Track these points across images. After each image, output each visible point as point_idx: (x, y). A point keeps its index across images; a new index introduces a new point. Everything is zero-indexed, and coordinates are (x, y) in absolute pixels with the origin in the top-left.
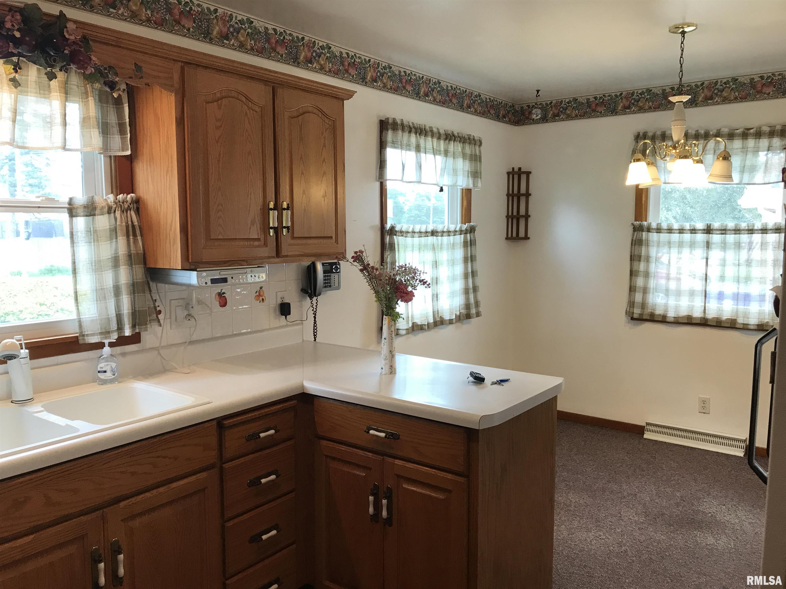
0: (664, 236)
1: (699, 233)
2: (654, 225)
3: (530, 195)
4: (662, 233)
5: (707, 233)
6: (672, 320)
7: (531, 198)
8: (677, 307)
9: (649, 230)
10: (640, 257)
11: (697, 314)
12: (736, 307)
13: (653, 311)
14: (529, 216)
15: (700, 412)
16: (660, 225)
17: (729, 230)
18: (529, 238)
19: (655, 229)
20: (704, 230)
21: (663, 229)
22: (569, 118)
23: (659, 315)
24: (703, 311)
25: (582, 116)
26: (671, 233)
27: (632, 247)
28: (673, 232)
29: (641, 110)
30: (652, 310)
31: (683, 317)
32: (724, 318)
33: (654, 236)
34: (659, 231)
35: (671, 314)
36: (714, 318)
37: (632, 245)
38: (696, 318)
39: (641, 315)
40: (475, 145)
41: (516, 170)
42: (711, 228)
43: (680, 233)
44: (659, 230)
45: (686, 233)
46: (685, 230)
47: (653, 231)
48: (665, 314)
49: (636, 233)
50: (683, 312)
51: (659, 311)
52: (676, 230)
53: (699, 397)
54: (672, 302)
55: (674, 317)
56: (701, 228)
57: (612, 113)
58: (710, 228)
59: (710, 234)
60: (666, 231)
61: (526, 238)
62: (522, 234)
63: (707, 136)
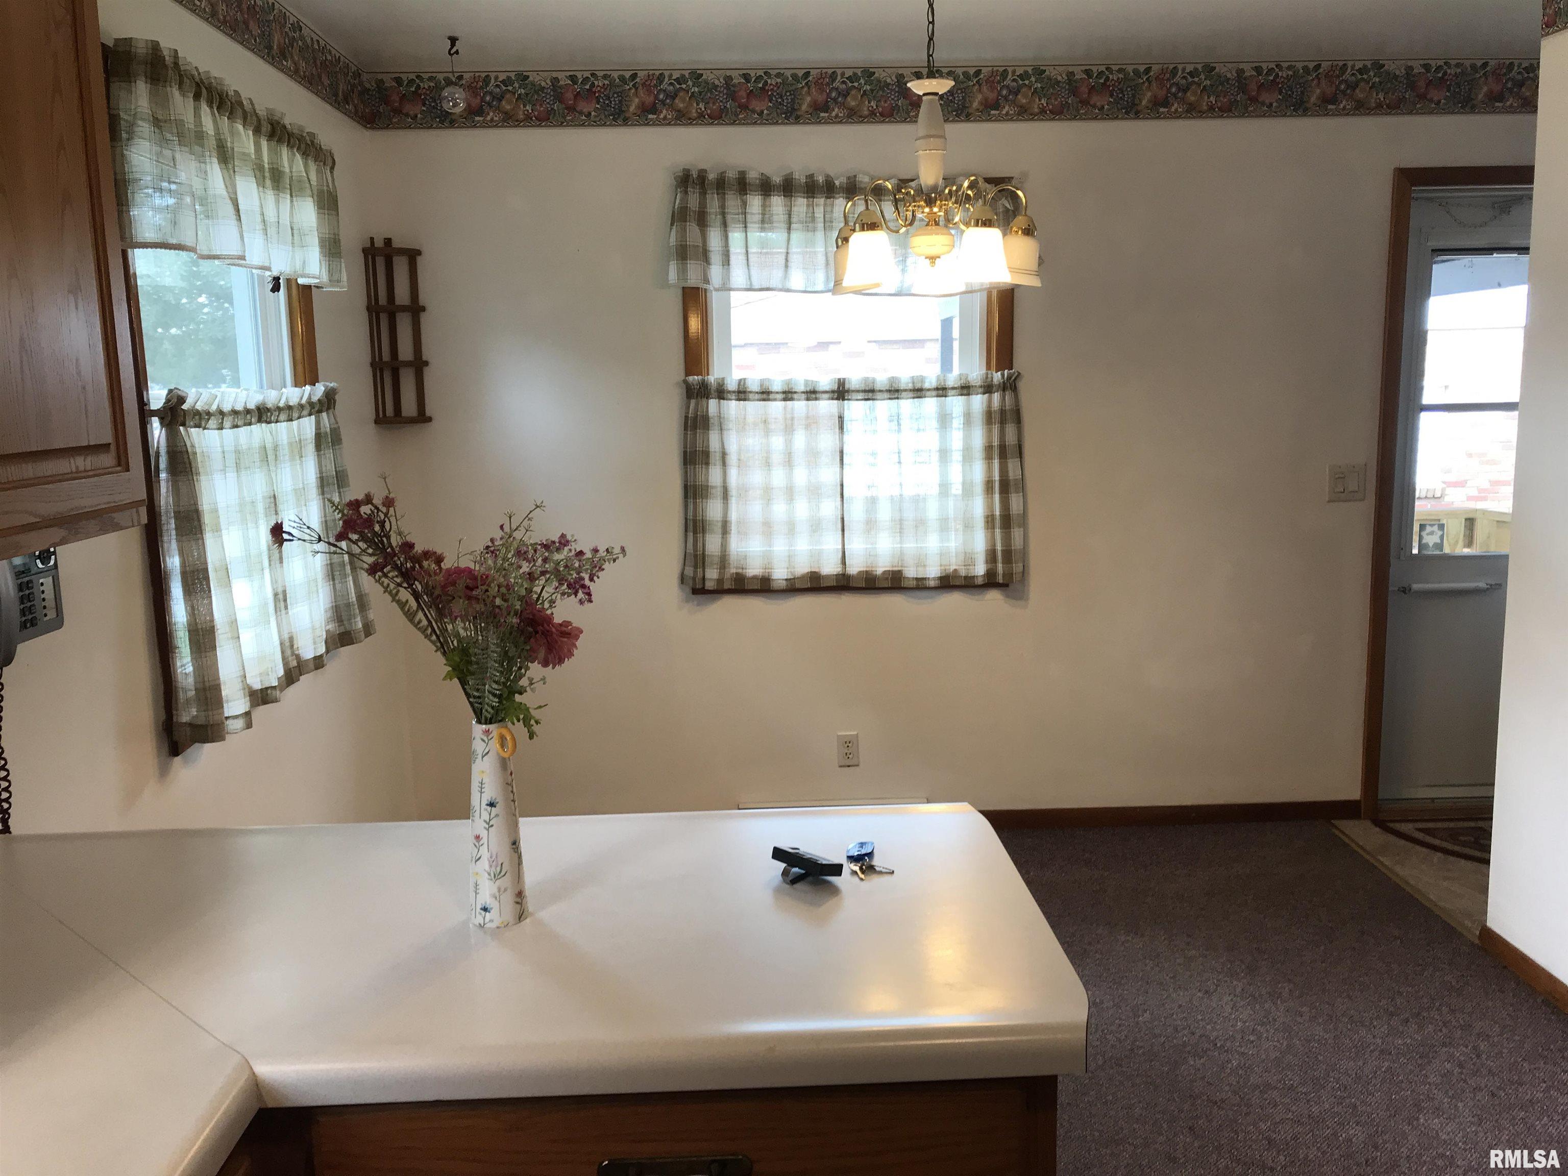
0: (753, 407)
1: (823, 399)
2: (731, 385)
3: (423, 309)
4: (749, 400)
5: (838, 399)
6: (783, 585)
7: (424, 318)
8: (790, 557)
9: (721, 393)
10: (706, 454)
11: (830, 567)
12: (899, 546)
13: (740, 571)
14: (426, 363)
15: (841, 766)
16: (745, 383)
17: (880, 391)
18: (430, 419)
19: (734, 392)
20: (833, 392)
21: (751, 392)
22: (509, 120)
23: (755, 578)
24: (840, 562)
25: (544, 119)
26: (769, 400)
27: (685, 434)
28: (771, 396)
29: (682, 118)
30: (737, 568)
31: (802, 577)
32: (879, 571)
33: (732, 407)
34: (742, 396)
35: (780, 574)
36: (860, 572)
37: (686, 429)
38: (828, 577)
39: (720, 581)
40: (324, 164)
41: (379, 243)
42: (847, 386)
43: (785, 399)
44: (742, 394)
45: (799, 400)
46: (795, 392)
47: (729, 396)
48: (767, 574)
49: (693, 402)
50: (802, 568)
51: (754, 570)
52: (777, 393)
53: (838, 736)
54: (780, 547)
55: (786, 580)
56: (827, 388)
57: (615, 120)
58: (844, 387)
59: (844, 399)
60: (757, 396)
61: (422, 418)
62: (409, 407)
63: (829, 189)
